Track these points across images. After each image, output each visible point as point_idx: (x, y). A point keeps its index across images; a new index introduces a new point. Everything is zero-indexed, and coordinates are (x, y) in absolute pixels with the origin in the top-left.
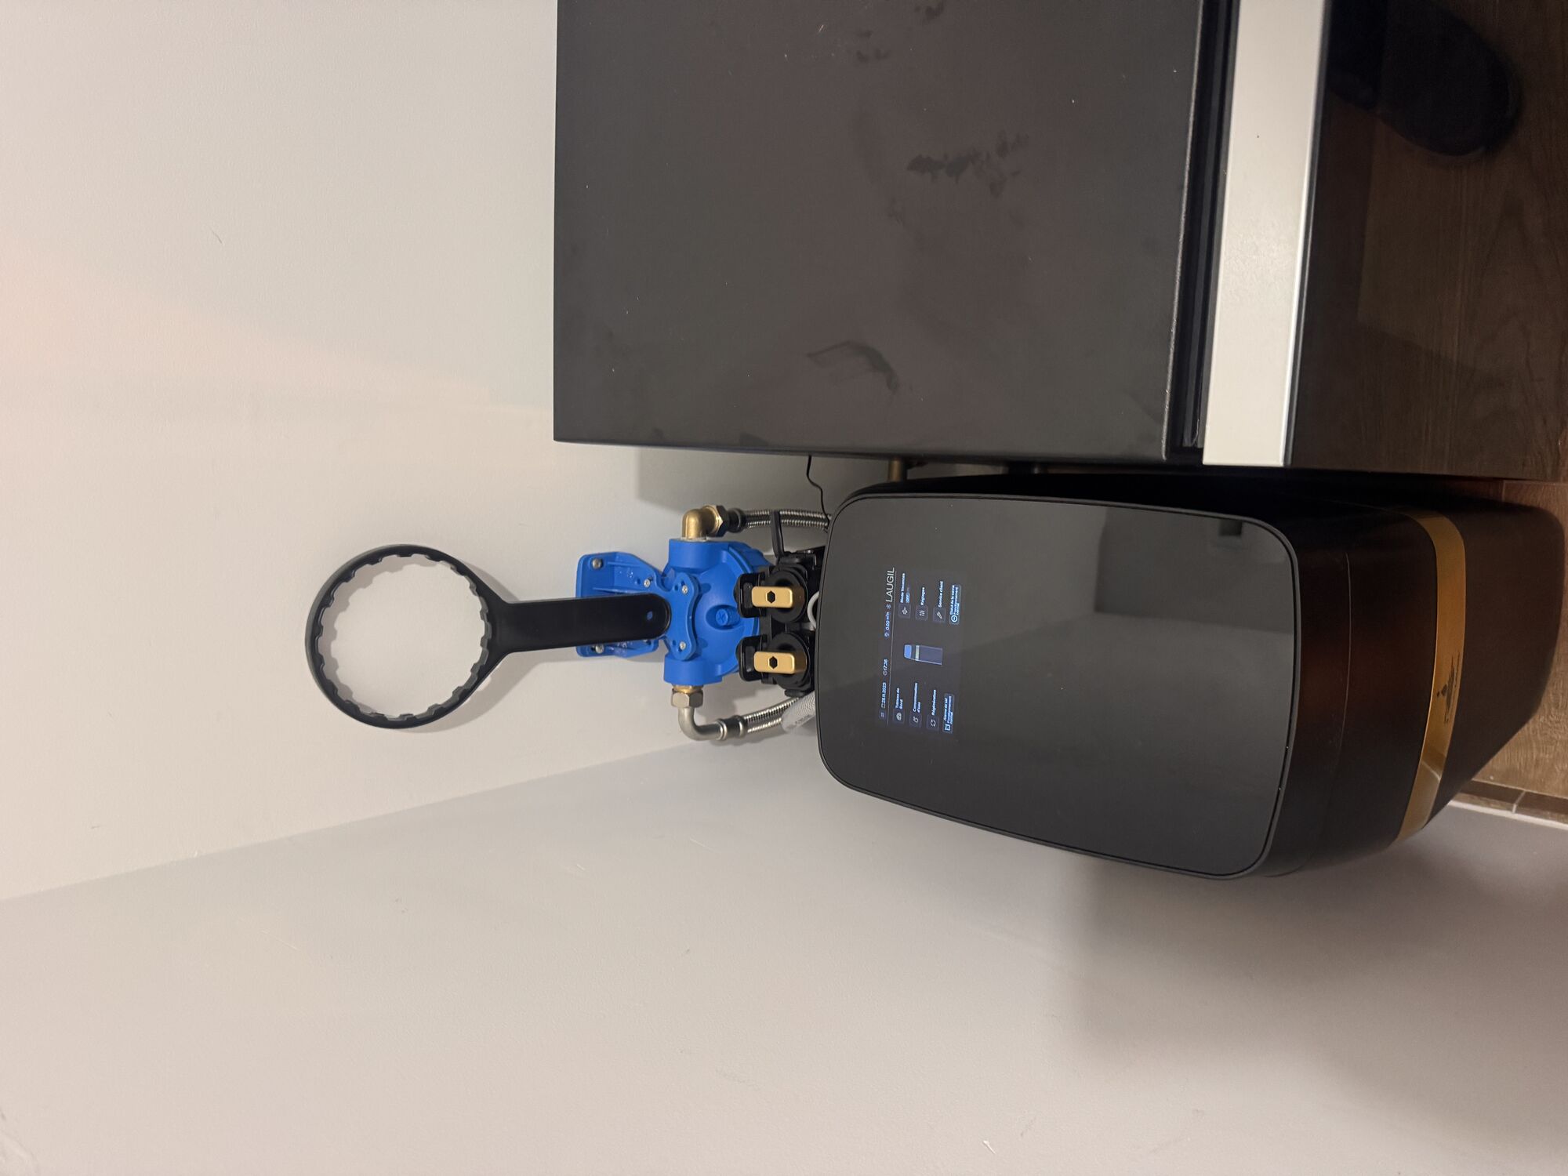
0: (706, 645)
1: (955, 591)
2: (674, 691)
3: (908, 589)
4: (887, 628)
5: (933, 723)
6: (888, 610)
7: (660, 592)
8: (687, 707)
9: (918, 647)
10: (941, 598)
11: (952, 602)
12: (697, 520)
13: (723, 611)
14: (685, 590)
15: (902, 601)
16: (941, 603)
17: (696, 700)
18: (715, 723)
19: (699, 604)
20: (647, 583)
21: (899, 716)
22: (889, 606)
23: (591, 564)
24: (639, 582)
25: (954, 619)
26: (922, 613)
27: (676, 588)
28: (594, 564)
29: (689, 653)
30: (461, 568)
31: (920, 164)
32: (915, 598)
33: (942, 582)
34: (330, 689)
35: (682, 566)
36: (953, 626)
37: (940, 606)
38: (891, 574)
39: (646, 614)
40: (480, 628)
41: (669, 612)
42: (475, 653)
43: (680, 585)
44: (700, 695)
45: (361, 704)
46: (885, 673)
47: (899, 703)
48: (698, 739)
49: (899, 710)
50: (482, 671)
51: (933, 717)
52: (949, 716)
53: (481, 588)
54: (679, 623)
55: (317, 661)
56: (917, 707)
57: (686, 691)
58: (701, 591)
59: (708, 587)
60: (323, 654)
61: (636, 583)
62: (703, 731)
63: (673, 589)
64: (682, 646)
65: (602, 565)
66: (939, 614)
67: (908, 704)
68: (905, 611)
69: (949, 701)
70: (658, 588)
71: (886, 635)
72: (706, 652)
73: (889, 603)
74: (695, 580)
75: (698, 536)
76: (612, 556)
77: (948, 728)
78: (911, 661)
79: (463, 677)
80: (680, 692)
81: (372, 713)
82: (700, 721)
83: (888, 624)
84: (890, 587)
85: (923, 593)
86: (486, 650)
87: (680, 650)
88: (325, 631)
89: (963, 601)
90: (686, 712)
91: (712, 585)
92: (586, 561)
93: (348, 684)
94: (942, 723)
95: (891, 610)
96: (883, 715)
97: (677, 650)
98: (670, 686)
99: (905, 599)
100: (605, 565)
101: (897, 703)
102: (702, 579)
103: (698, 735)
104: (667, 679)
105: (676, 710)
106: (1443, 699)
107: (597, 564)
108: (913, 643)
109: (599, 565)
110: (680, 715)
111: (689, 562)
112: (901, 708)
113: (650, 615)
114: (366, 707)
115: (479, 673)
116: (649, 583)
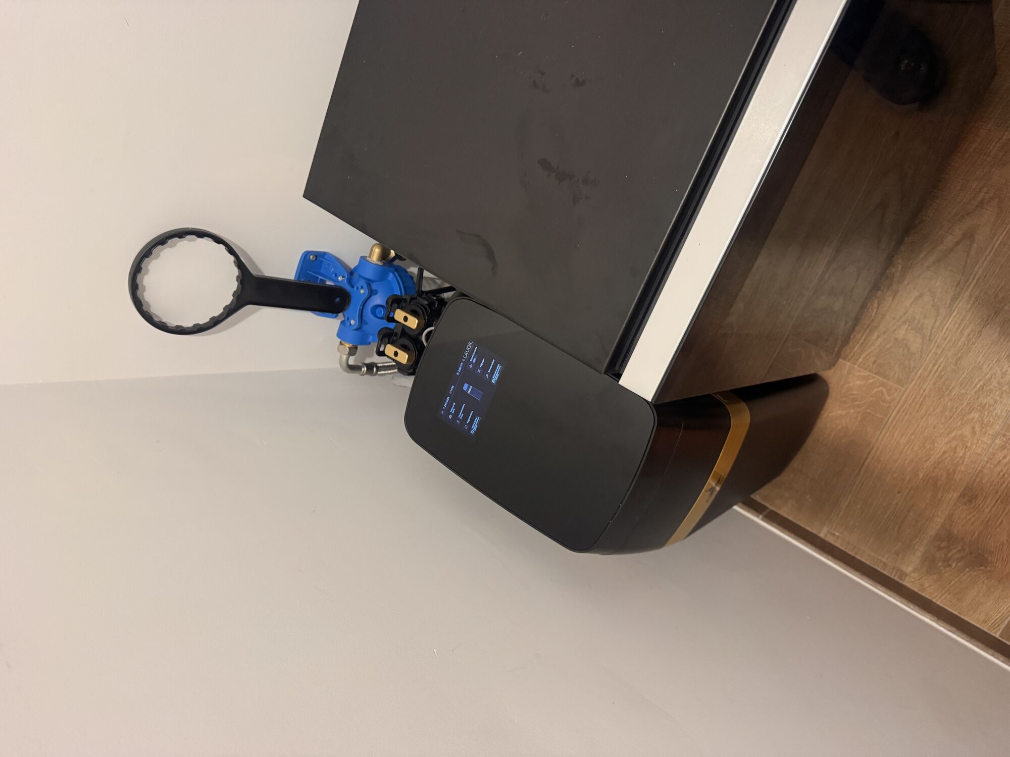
0: (366, 324)
1: (499, 367)
2: (341, 343)
3: (476, 356)
4: (459, 371)
5: (466, 427)
6: (462, 362)
7: (347, 287)
8: (346, 355)
9: (471, 387)
10: (491, 367)
11: (496, 372)
12: (380, 251)
13: (381, 309)
14: (362, 291)
15: (471, 360)
16: (490, 370)
17: (353, 351)
18: (360, 364)
19: (369, 300)
20: (340, 279)
21: (450, 417)
22: (464, 360)
23: (309, 258)
24: (336, 275)
25: (494, 381)
26: (479, 371)
27: (357, 288)
28: (311, 257)
29: (356, 327)
30: (231, 251)
31: (544, 163)
32: (478, 362)
33: (494, 360)
34: (138, 304)
35: (364, 276)
36: (492, 384)
37: (489, 371)
38: (470, 344)
39: (335, 298)
40: (234, 286)
41: (350, 301)
42: (228, 299)
43: (360, 287)
44: (355, 349)
45: (154, 314)
46: (450, 393)
47: (453, 410)
48: (348, 372)
49: (451, 413)
50: (230, 311)
51: (467, 424)
52: (475, 427)
53: (240, 264)
54: (354, 308)
55: (134, 287)
56: (461, 416)
57: (347, 346)
58: (372, 293)
59: (376, 292)
60: (139, 284)
61: (334, 275)
62: (353, 368)
63: (355, 288)
64: (352, 322)
65: (316, 259)
66: (487, 375)
67: (457, 413)
68: (471, 366)
69: (477, 419)
70: (347, 285)
71: (457, 374)
72: (365, 327)
73: (464, 359)
74: (369, 285)
75: (378, 260)
76: (323, 254)
77: (472, 432)
78: (465, 392)
79: (218, 311)
80: (345, 345)
81: (160, 321)
82: (351, 362)
83: (460, 368)
84: (468, 351)
85: (483, 361)
86: (235, 300)
87: (350, 324)
88: (143, 271)
89: (501, 373)
90: (345, 357)
91: (379, 292)
92: (306, 254)
93: (149, 301)
94: (470, 429)
95: (464, 362)
96: (442, 412)
97: (349, 324)
98: (339, 340)
99: (473, 360)
100: (318, 259)
101: (452, 410)
102: (374, 286)
103: (349, 370)
104: (339, 335)
105: (339, 354)
106: (709, 493)
107: (313, 258)
108: (470, 384)
109: (314, 259)
110: (341, 357)
111: (369, 274)
112: (453, 413)
113: (338, 300)
114: (158, 317)
115: (228, 312)
116: (342, 279)
